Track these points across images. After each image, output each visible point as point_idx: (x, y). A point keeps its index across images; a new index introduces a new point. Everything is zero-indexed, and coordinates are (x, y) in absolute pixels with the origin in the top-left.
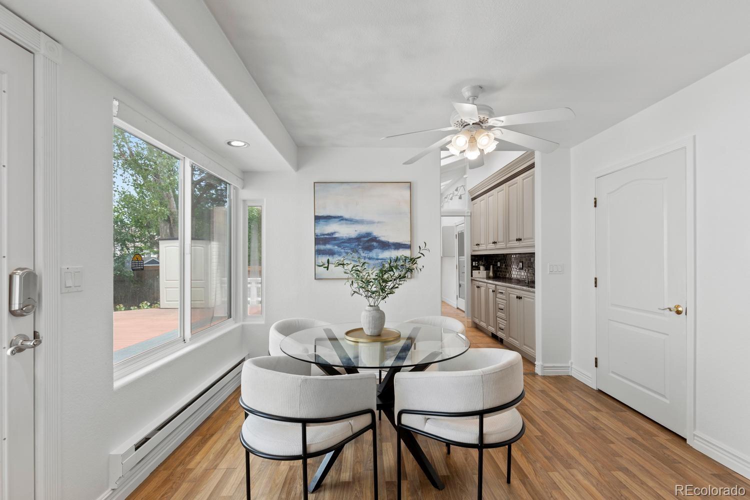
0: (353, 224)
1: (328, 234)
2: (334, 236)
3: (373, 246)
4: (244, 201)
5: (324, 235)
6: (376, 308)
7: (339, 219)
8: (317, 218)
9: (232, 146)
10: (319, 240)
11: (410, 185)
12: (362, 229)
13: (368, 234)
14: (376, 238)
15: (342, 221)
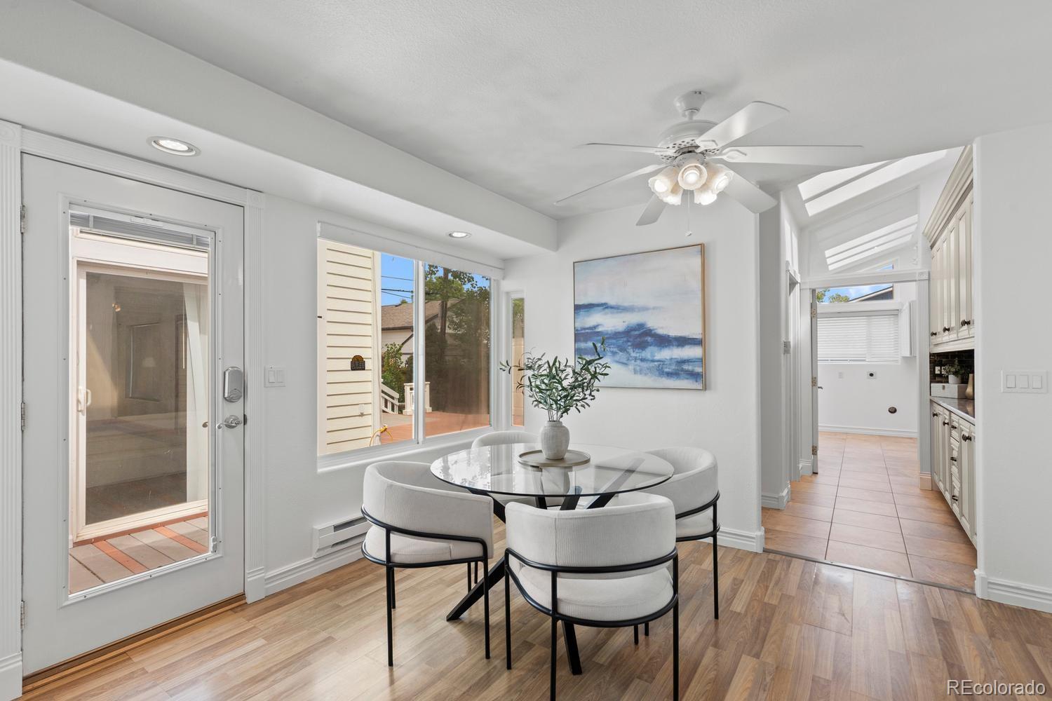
0: (621, 312)
1: (590, 328)
2: (597, 330)
3: (647, 342)
4: (508, 293)
5: (585, 329)
7: (602, 308)
8: (578, 308)
9: (453, 237)
10: (579, 336)
11: (702, 249)
12: (632, 319)
13: (641, 326)
14: (651, 330)
15: (607, 310)
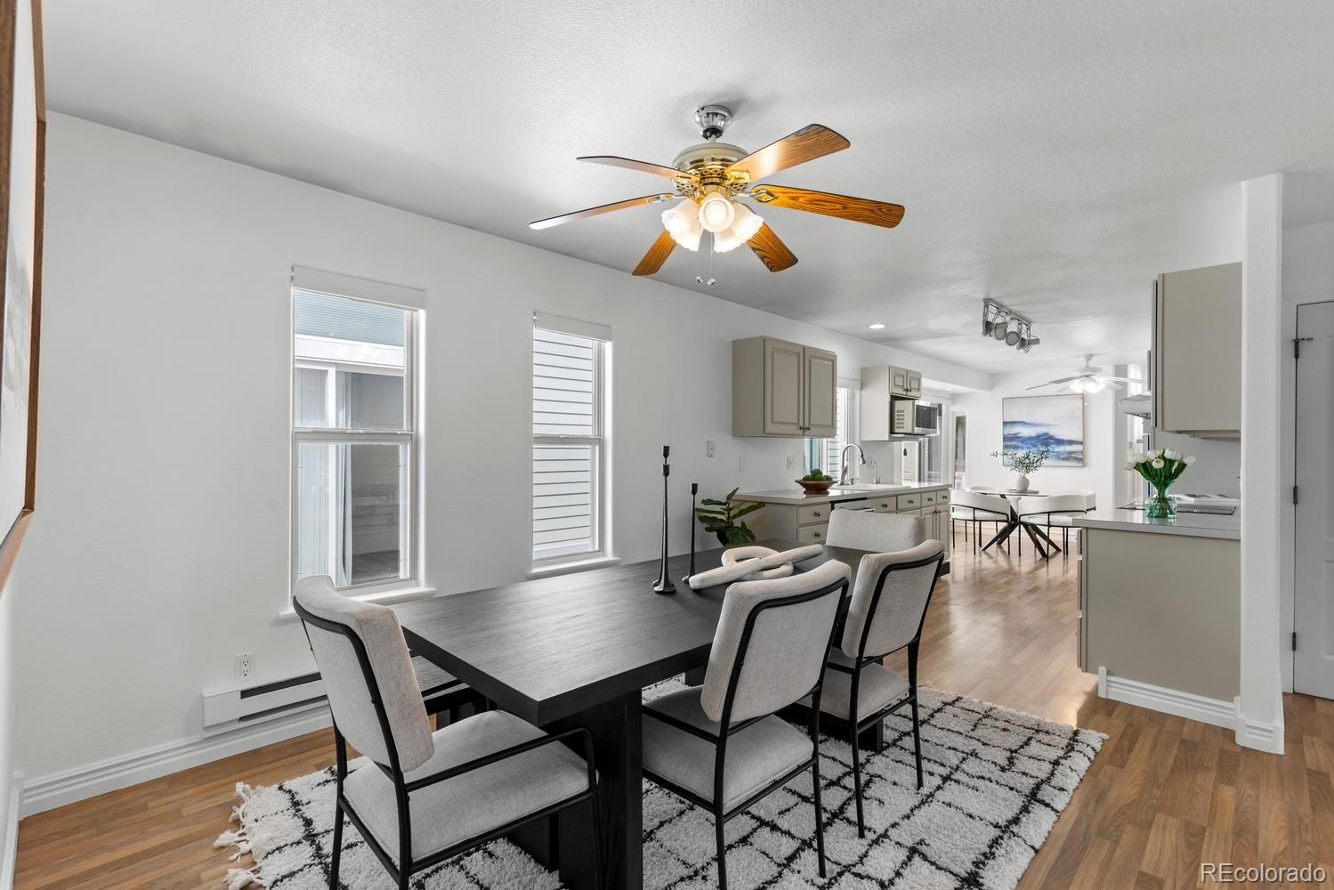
0: (1034, 426)
1: (1013, 434)
2: (1018, 435)
3: (1049, 442)
4: (953, 412)
5: (1010, 434)
6: (1024, 478)
7: (1021, 423)
8: (1005, 423)
10: (1005, 438)
12: (1041, 430)
13: (1046, 434)
14: (1052, 436)
15: (1024, 425)
